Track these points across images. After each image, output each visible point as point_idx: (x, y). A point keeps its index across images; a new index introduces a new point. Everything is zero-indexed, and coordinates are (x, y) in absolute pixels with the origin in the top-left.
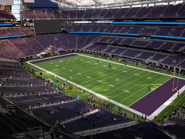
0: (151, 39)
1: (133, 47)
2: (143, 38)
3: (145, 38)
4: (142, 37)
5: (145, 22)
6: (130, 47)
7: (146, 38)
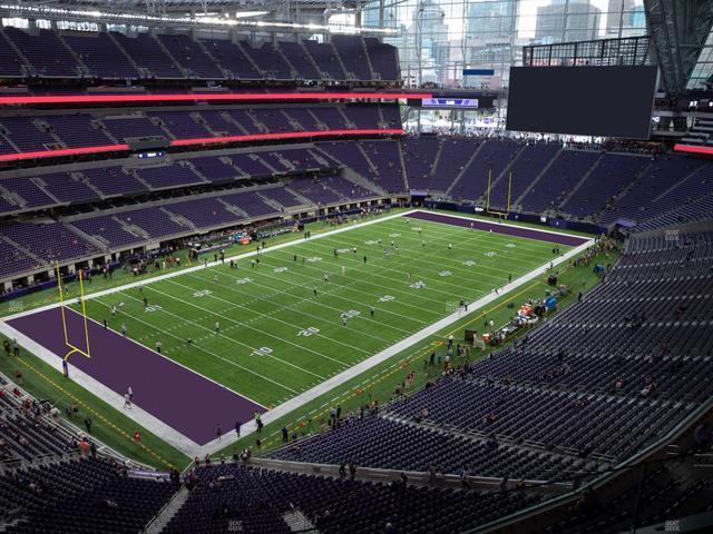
0: (176, 155)
1: (166, 194)
2: (145, 157)
3: (154, 154)
4: (139, 152)
5: (91, 94)
6: (154, 196)
7: (158, 155)
